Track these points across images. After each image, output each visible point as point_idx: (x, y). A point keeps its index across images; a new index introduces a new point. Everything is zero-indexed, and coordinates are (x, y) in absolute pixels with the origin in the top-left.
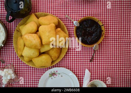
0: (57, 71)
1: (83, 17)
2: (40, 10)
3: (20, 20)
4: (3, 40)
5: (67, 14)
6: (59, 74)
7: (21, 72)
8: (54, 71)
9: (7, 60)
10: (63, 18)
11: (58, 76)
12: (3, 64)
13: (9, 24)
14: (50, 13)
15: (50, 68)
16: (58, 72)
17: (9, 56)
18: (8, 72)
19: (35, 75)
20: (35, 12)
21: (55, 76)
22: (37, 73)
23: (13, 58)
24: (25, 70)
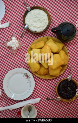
0: (30, 78)
1: (75, 80)
2: (68, 48)
3: (55, 37)
4: (38, 31)
5: (73, 68)
6: (29, 80)
7: (19, 52)
8: (29, 76)
9: (24, 39)
10: (69, 66)
11: (27, 80)
12: (20, 37)
13: (50, 31)
14: (69, 56)
15: (30, 72)
16: (30, 79)
17: (27, 39)
18: (16, 43)
19: (21, 63)
20: (65, 45)
21: (26, 78)
22: (23, 64)
23: (27, 42)
24: (22, 54)
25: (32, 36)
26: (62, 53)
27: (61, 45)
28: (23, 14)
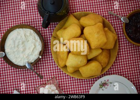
0: (108, 80)
2: (77, 9)
3: (55, 24)
4: (40, 50)
5: (109, 10)
6: (111, 83)
7: (64, 86)
8: (105, 81)
9: (45, 75)
10: (106, 16)
11: (110, 86)
12: (42, 80)
13: (44, 30)
14: (90, 11)
15: (100, 77)
16: (110, 81)
17: (47, 69)
18: (50, 88)
19: (82, 88)
20: (73, 12)
21: (106, 86)
22: (84, 86)
23: (52, 71)
24: (69, 83)
25: (45, 61)
26: (84, 21)
27: (72, 20)
28: (6, 65)
